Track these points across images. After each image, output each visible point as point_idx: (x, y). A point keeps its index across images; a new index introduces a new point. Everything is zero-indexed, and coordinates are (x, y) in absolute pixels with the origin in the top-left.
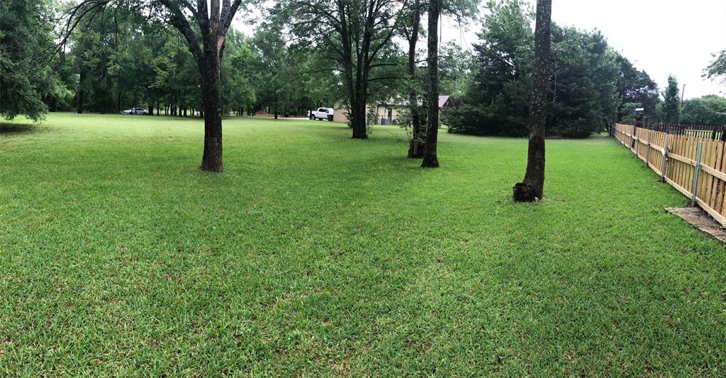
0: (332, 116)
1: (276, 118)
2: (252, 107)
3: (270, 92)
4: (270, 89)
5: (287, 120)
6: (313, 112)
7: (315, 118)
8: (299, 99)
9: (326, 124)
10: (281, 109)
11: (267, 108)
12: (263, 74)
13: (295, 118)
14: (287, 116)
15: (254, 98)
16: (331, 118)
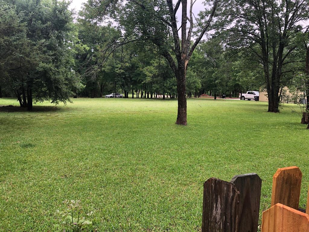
0: (258, 97)
1: (215, 99)
2: (198, 91)
3: (211, 81)
4: (212, 79)
5: (223, 100)
6: (243, 95)
7: (245, 99)
8: (232, 86)
9: (253, 102)
10: (219, 93)
11: (209, 92)
12: (206, 69)
13: (230, 99)
14: (223, 97)
15: (200, 86)
16: (257, 99)
